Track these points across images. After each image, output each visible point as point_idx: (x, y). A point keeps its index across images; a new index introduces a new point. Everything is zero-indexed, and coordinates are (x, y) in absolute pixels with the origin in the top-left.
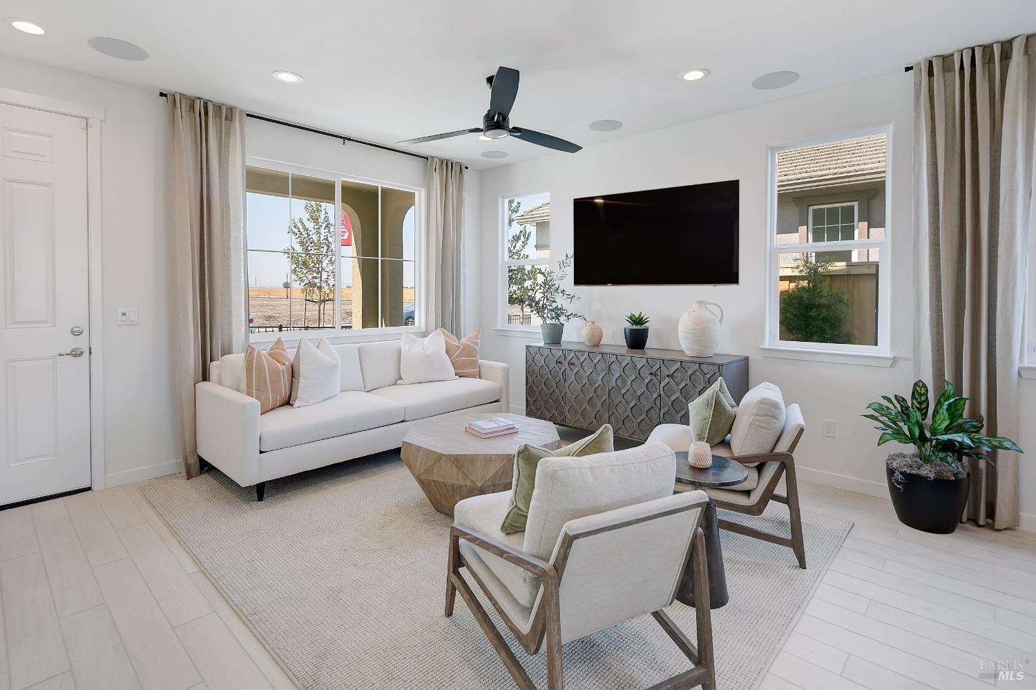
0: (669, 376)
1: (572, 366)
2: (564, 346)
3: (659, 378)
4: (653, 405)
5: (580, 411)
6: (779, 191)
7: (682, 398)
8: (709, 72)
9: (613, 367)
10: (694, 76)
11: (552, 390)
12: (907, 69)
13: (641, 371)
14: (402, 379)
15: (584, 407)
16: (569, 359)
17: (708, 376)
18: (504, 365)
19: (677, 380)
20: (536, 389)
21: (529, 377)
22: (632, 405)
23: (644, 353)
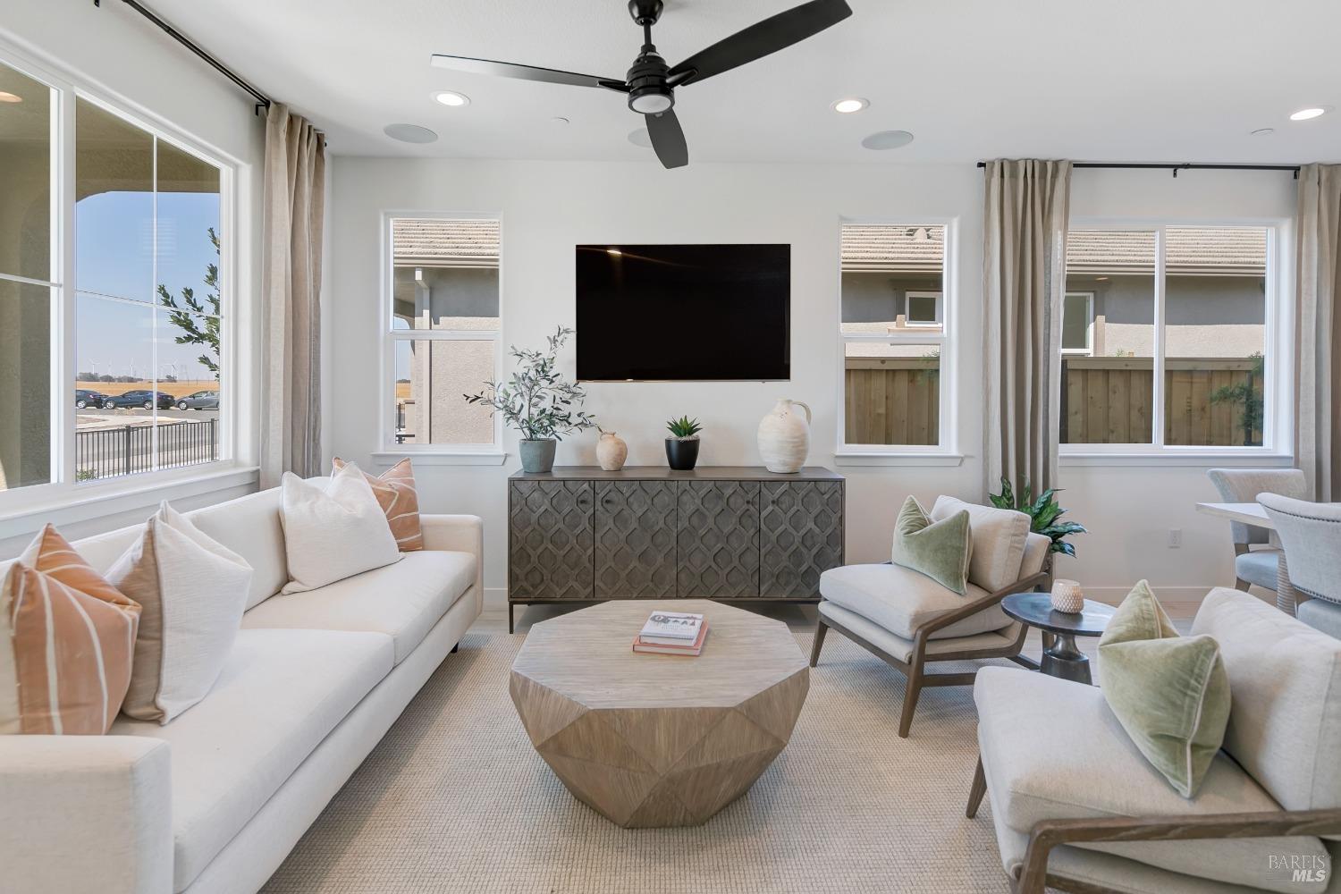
0: (773, 502)
1: (609, 506)
2: (557, 474)
3: (757, 507)
4: (750, 545)
5: (623, 575)
6: (843, 269)
7: (791, 530)
8: (869, 102)
9: (685, 498)
10: (849, 106)
11: (567, 548)
12: (981, 165)
13: (732, 500)
14: (293, 580)
15: (630, 567)
16: (602, 495)
17: (826, 497)
18: (473, 518)
19: (784, 507)
20: (531, 552)
21: (516, 532)
22: (716, 550)
23: (694, 474)
